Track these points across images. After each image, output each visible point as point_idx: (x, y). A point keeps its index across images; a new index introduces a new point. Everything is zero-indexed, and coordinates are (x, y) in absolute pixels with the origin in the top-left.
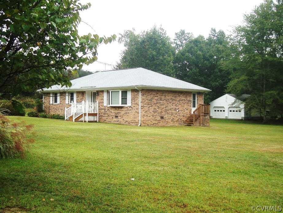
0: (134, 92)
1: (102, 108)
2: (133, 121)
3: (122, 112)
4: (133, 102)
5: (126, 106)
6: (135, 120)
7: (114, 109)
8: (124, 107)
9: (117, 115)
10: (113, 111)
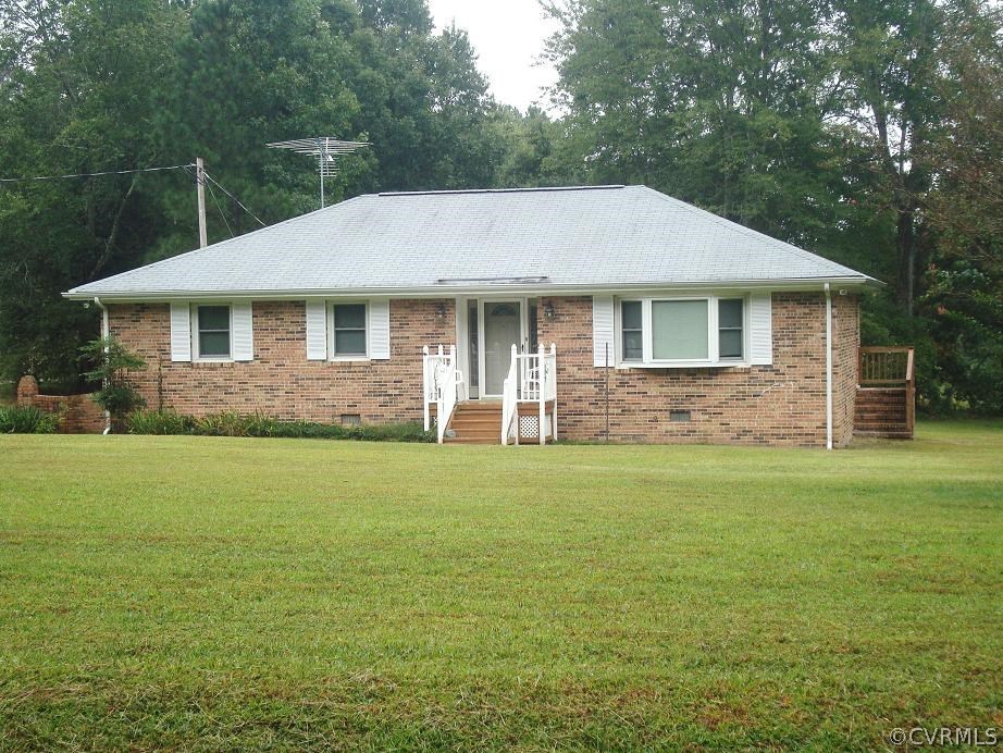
0: (790, 305)
1: (581, 375)
2: (783, 431)
3: (717, 393)
4: (786, 349)
5: (739, 364)
6: (800, 424)
7: (664, 380)
8: (731, 370)
9: (681, 407)
10: (653, 388)
